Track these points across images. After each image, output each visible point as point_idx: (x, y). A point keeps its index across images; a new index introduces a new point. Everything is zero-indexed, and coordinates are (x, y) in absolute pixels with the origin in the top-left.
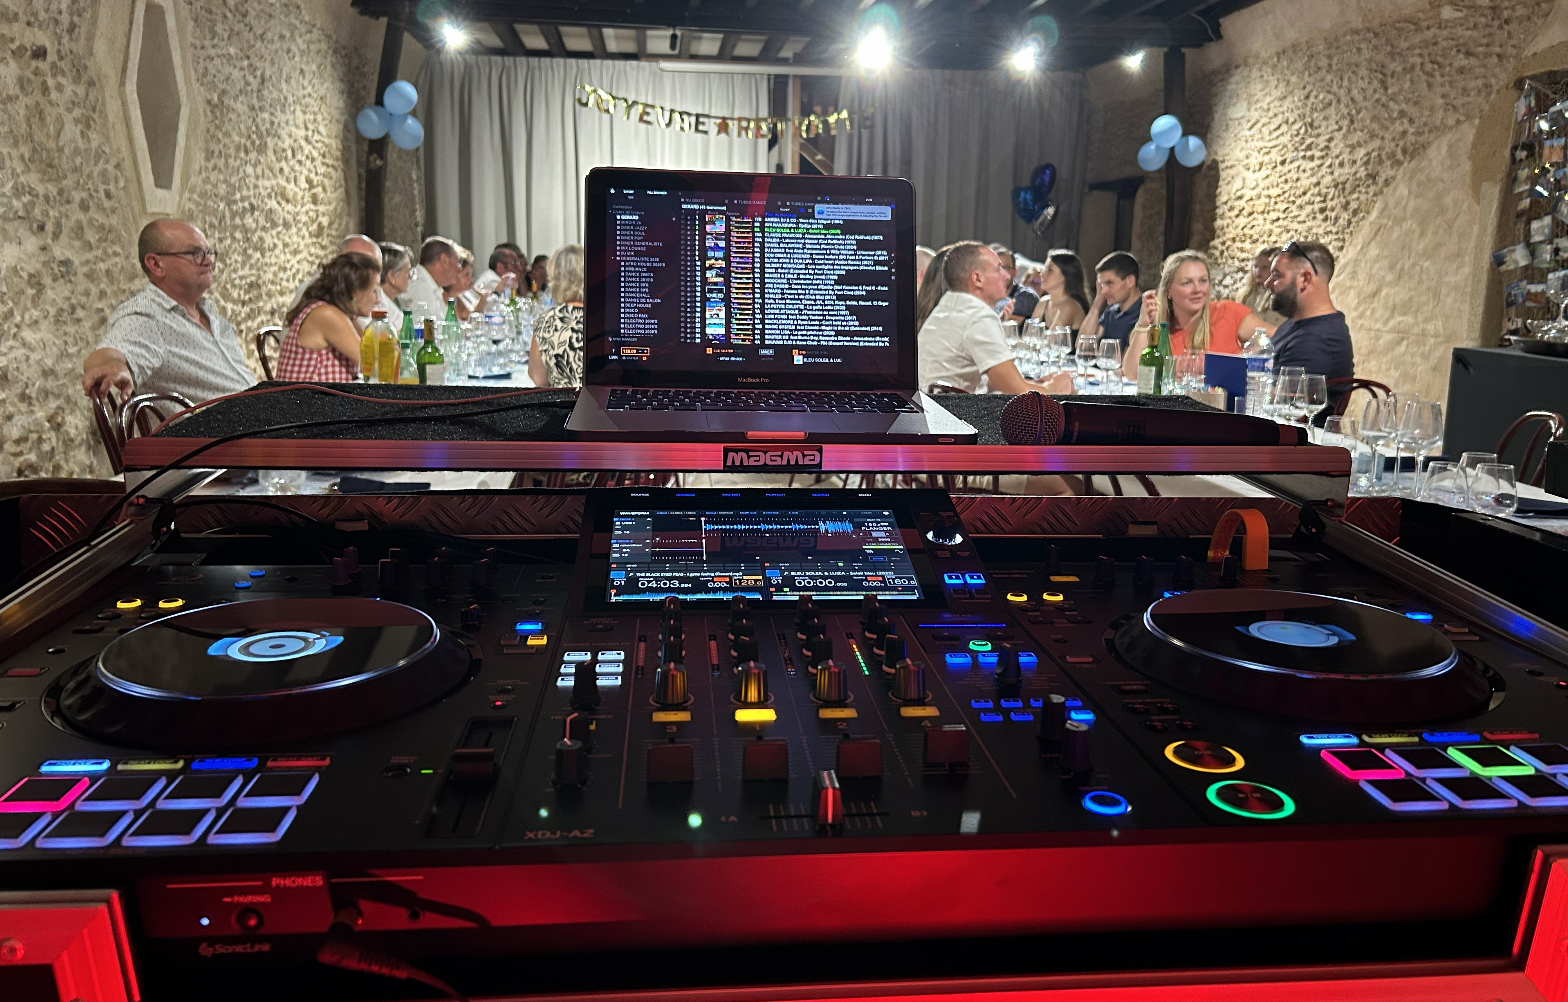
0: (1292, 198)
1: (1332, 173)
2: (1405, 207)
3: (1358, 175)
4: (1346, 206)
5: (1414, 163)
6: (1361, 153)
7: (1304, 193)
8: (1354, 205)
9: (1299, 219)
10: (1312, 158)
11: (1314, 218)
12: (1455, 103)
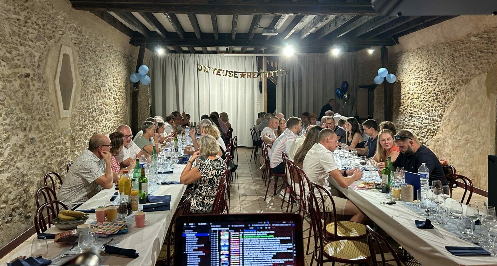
0: (426, 94)
1: (439, 87)
2: (465, 100)
3: (448, 88)
4: (444, 98)
5: (466, 86)
6: (448, 81)
7: (430, 93)
8: (447, 98)
9: (429, 101)
10: (431, 82)
11: (434, 101)
12: (478, 67)
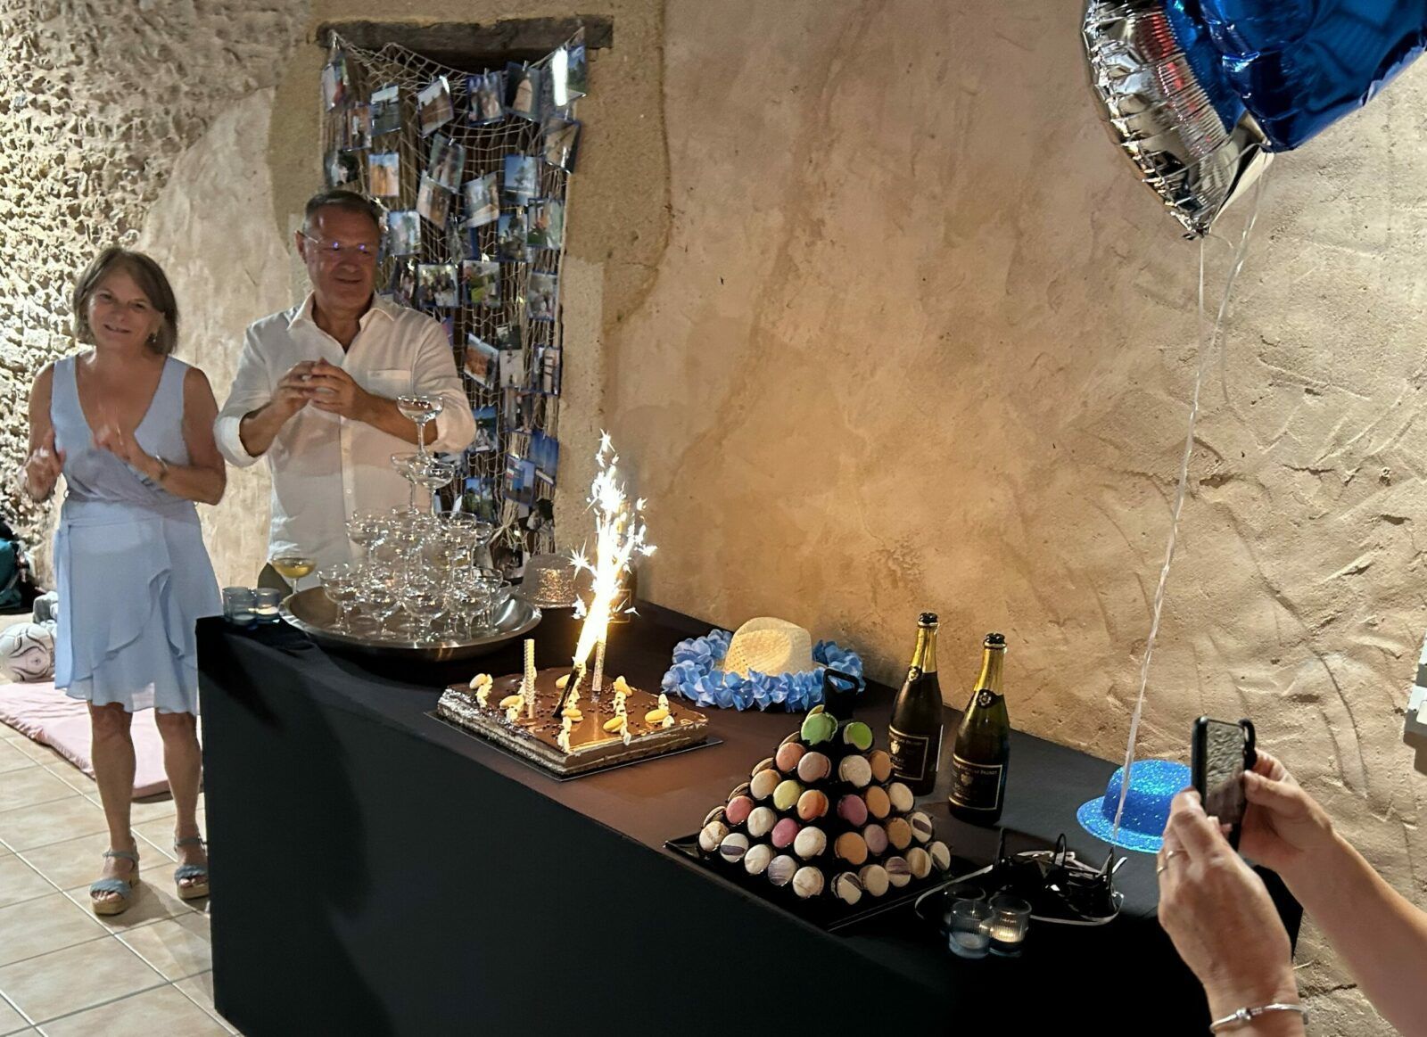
5: (192, 152)
6: (116, 114)
